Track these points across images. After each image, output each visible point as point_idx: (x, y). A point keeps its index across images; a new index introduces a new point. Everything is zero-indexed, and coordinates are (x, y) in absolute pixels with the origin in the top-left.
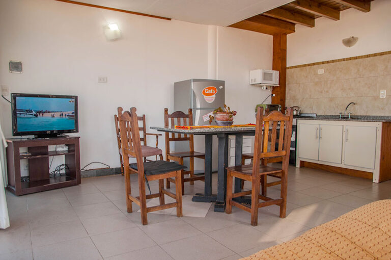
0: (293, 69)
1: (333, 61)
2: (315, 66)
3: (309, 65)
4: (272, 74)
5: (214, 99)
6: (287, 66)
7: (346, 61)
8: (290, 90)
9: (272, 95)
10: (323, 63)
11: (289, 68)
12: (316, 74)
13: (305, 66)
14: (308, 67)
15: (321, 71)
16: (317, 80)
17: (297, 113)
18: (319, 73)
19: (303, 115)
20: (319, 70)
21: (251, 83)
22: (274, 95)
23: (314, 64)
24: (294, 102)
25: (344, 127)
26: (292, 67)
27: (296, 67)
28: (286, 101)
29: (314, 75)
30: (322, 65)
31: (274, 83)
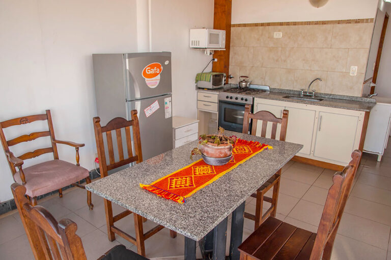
0: (240, 28)
1: (295, 24)
2: (270, 27)
3: (262, 25)
4: (218, 35)
5: (158, 82)
6: (232, 23)
7: (311, 26)
8: (235, 54)
9: (214, 60)
10: (281, 24)
11: (234, 26)
12: (271, 38)
13: (256, 25)
14: (261, 27)
15: (278, 35)
16: (271, 45)
17: (246, 84)
18: (275, 36)
19: (252, 86)
20: (275, 33)
21: (191, 46)
22: (216, 60)
23: (269, 24)
24: (240, 69)
25: (317, 113)
26: (239, 25)
27: (245, 25)
28: (230, 66)
29: (269, 38)
30: (280, 27)
31: (220, 47)
